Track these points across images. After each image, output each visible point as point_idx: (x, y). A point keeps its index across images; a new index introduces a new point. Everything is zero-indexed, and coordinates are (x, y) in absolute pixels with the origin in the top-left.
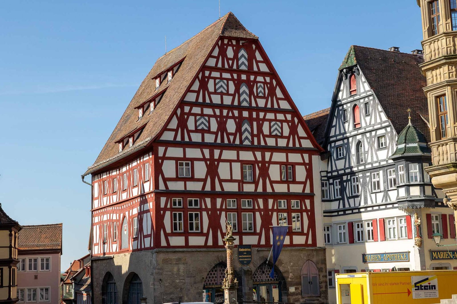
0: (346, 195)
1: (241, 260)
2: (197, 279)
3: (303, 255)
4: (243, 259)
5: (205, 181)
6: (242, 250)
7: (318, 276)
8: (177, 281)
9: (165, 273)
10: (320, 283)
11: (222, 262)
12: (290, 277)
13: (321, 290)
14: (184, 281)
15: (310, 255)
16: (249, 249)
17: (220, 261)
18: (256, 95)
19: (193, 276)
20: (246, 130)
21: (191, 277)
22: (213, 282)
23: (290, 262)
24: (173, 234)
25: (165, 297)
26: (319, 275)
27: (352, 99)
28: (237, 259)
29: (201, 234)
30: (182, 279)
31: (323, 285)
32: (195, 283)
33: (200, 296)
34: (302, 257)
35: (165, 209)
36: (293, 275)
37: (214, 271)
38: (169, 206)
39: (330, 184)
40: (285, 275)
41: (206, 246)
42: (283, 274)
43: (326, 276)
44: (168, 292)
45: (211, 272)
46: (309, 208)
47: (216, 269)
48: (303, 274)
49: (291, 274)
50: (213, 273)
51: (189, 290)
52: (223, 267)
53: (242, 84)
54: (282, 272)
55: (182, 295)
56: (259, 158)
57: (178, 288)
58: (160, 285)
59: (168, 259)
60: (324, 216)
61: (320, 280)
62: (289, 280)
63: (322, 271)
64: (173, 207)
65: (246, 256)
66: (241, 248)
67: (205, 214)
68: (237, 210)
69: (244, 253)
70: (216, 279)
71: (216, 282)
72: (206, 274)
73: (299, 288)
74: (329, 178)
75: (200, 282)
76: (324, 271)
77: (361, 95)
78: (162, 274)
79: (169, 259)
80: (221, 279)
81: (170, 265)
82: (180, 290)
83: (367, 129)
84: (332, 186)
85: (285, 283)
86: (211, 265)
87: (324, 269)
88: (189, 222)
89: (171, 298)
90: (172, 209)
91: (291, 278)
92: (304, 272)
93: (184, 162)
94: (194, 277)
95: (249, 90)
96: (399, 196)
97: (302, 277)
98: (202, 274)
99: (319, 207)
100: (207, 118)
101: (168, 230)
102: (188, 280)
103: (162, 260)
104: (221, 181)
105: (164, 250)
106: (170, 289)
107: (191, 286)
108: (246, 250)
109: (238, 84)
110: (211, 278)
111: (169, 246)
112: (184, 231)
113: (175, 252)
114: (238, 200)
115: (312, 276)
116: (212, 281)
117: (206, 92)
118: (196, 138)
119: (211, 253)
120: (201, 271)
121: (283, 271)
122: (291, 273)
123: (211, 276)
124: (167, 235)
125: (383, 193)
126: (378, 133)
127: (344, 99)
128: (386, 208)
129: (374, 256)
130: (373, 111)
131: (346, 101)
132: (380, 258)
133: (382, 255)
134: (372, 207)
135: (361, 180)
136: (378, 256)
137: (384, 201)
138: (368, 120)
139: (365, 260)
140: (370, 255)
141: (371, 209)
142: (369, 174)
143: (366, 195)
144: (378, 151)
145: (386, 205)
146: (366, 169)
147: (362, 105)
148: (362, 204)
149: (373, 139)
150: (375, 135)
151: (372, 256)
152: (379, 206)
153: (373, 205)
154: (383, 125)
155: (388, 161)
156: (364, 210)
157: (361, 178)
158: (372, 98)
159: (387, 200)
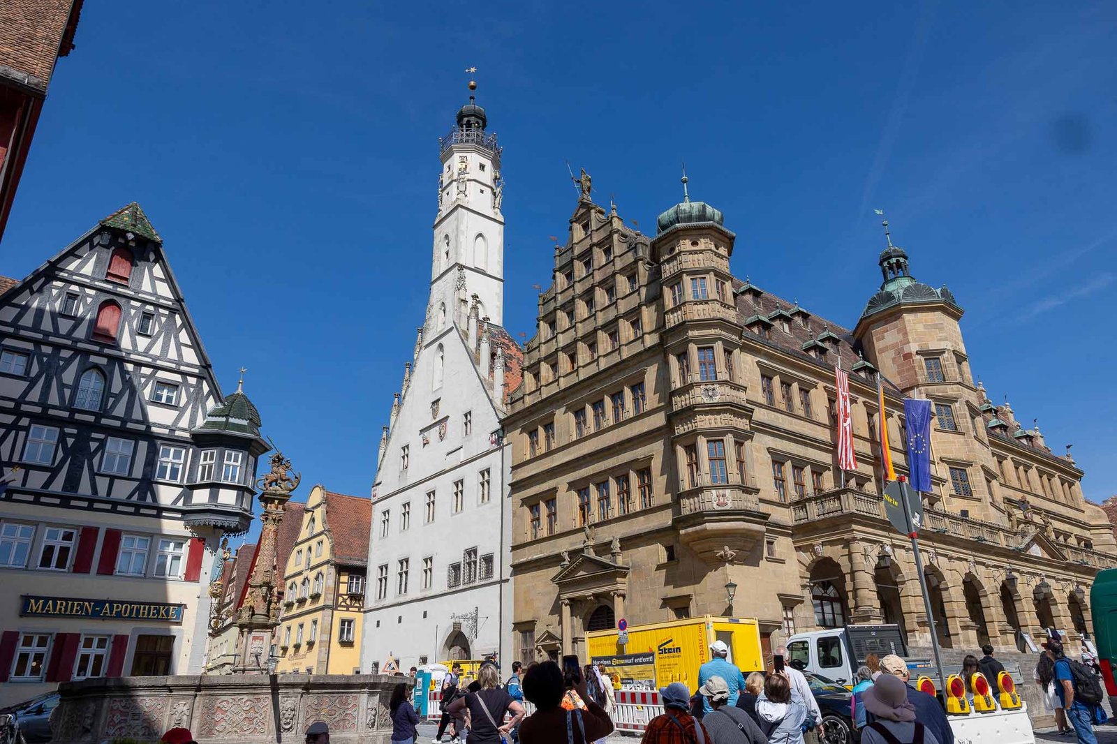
27: (109, 287)
77: (140, 295)
83: (134, 357)
96: (218, 502)
125: (136, 484)
126: (161, 374)
127: (81, 274)
128: (137, 513)
129: (67, 604)
130: (163, 334)
131: (88, 281)
132: (90, 611)
133: (100, 603)
134: (91, 501)
135: (70, 441)
136: (84, 604)
137: (135, 498)
138: (142, 343)
139: (32, 610)
140: (55, 600)
141: (85, 504)
142: (102, 436)
143: (78, 473)
144: (149, 405)
145: (138, 507)
146: (97, 424)
147: (133, 312)
148: (57, 486)
149: (143, 380)
150: (152, 375)
151: (61, 604)
152: (115, 504)
153: (95, 497)
154: (183, 368)
155: (175, 430)
156: (58, 503)
157: (71, 435)
158: (166, 312)
159: (145, 499)
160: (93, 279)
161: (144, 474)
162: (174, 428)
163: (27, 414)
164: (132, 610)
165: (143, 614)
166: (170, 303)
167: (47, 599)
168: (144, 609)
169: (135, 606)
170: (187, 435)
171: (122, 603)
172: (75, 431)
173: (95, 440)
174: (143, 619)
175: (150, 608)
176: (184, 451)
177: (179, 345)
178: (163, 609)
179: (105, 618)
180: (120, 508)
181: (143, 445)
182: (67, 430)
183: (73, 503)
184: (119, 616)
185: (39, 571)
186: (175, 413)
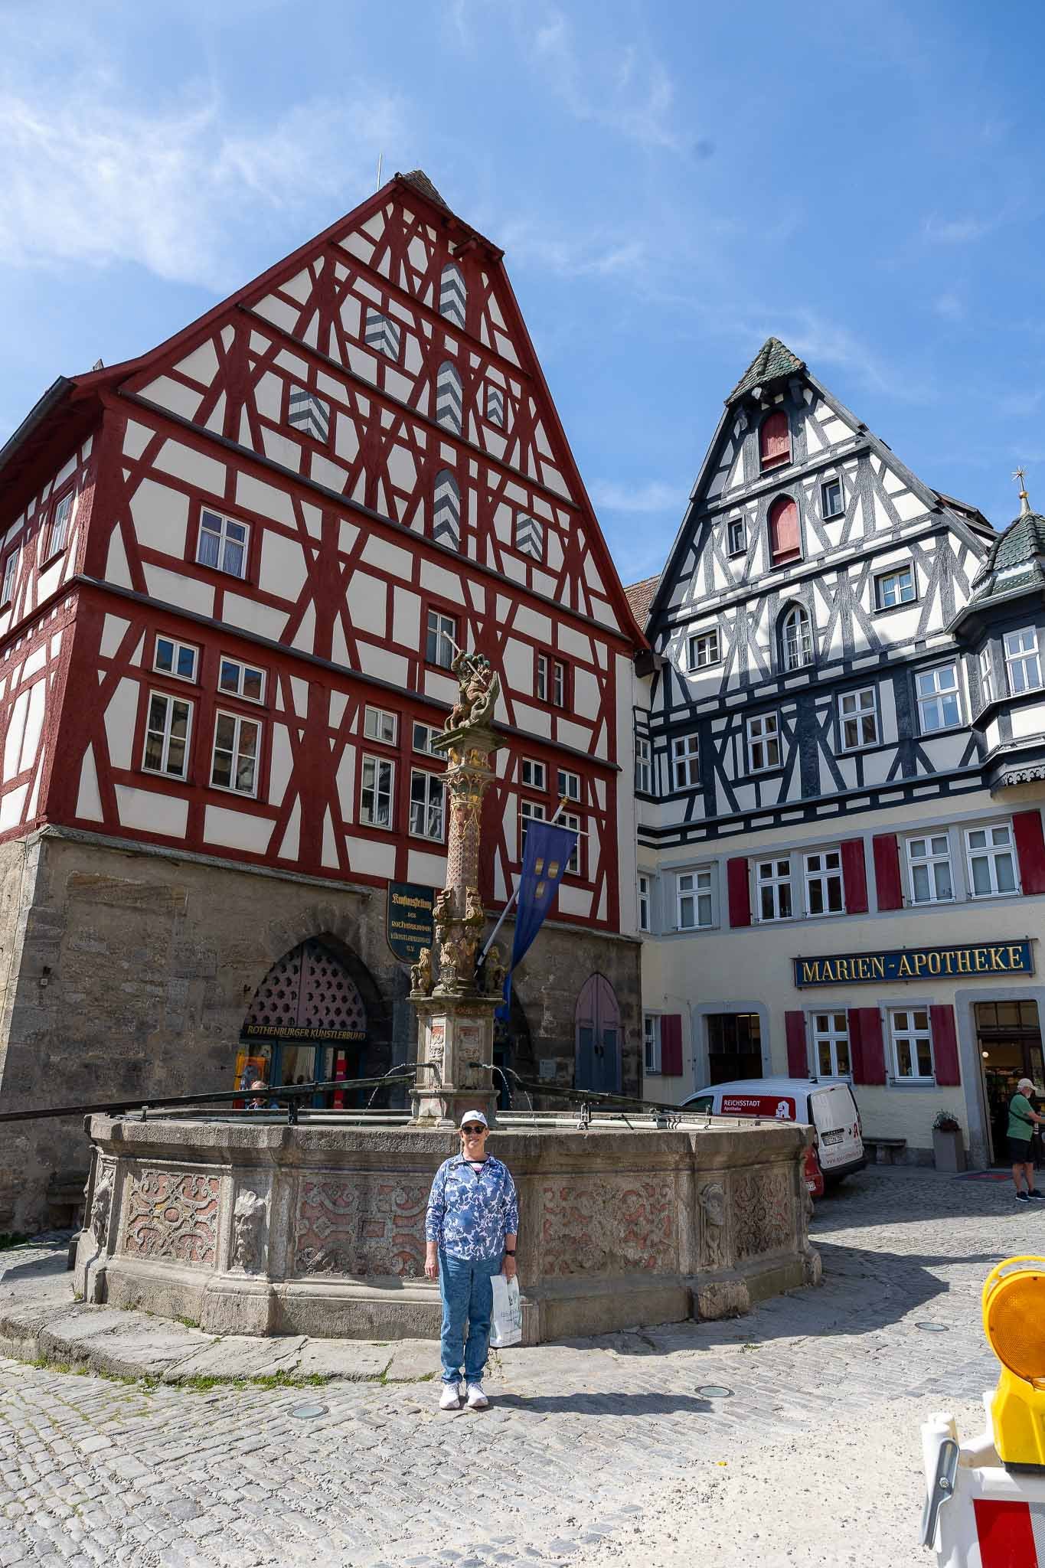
0: (720, 775)
1: (396, 936)
2: (219, 990)
3: (583, 952)
4: (403, 937)
5: (295, 611)
6: (404, 901)
7: (619, 1031)
8: (129, 988)
9: (74, 941)
10: (623, 1056)
11: (328, 934)
12: (544, 1024)
13: (626, 1078)
14: (159, 991)
15: (600, 957)
16: (425, 900)
17: (319, 926)
18: (481, 414)
19: (207, 974)
20: (446, 501)
21: (195, 977)
22: (280, 1012)
23: (549, 972)
24: (138, 779)
25: (55, 1059)
26: (623, 1028)
27: (769, 481)
28: (384, 934)
29: (258, 806)
30: (152, 982)
31: (632, 1061)
32: (209, 1006)
33: (222, 1068)
34: (581, 960)
35: (119, 667)
36: (554, 1017)
37: (289, 967)
38: (136, 660)
39: (655, 751)
40: (531, 1015)
41: (271, 857)
42: (525, 1010)
43: (639, 1034)
44: (78, 1036)
45: (278, 973)
46: (603, 806)
47: (297, 962)
48: (580, 1020)
49: (547, 1016)
50: (282, 977)
51: (179, 1034)
52: (324, 958)
53: (445, 363)
54: (521, 1002)
55: (141, 1055)
56: (480, 606)
57: (127, 1022)
58: (41, 998)
59: (97, 880)
60: (641, 843)
61: (625, 1043)
62: (542, 1033)
63: (629, 1016)
64: (154, 670)
65: (413, 927)
66: (401, 895)
67: (281, 733)
68: (396, 754)
69: (410, 915)
70: (293, 1004)
71: (292, 1013)
72: (261, 972)
73: (567, 1067)
74: (656, 732)
75: (230, 1006)
76: (635, 1014)
77: (809, 464)
78: (57, 945)
79: (106, 880)
80: (312, 1003)
81: (105, 908)
82: (138, 1029)
83: (830, 560)
84: (664, 756)
85: (528, 1044)
86: (287, 940)
87: (635, 1008)
88: (215, 748)
89: (86, 1066)
90: (147, 678)
91: (546, 1030)
92: (584, 1013)
93: (225, 519)
94: (207, 978)
95: (463, 390)
96: (1014, 737)
97: (577, 1027)
98: (245, 973)
99: (631, 814)
100: (326, 407)
101: (121, 757)
102: (178, 989)
103: (71, 878)
104: (353, 635)
105: (89, 836)
106: (89, 1019)
107: (192, 1017)
108: (416, 903)
109: (434, 358)
110: (274, 999)
111: (111, 823)
112: (191, 775)
113: (136, 855)
114: (403, 717)
115: (603, 1027)
116: (275, 1007)
117: (333, 324)
118: (283, 452)
119: (288, 890)
120: (239, 958)
121: (526, 1000)
122: (548, 1009)
123: (275, 989)
124: (108, 777)
125: (894, 752)
126: (879, 563)
127: (734, 488)
128: (909, 799)
129: (849, 963)
130: (860, 499)
131: (743, 491)
132: (882, 970)
133: (892, 956)
134: (841, 800)
135: (792, 723)
136: (870, 961)
137: (899, 776)
138: (834, 530)
139: (807, 978)
140: (832, 959)
141: (835, 808)
142: (828, 699)
143: (813, 765)
144: (875, 619)
145: (908, 788)
146: (815, 684)
147: (809, 494)
148: (795, 794)
149: (855, 586)
150: (865, 571)
151: (841, 964)
152: (874, 793)
153: (843, 793)
154: (905, 533)
155: (924, 641)
156: (802, 816)
157: (790, 715)
158: (855, 463)
159: (914, 771)
160: (747, 485)
161: (902, 733)
162: (921, 639)
163: (736, 709)
164: (943, 961)
165: (964, 965)
166: (853, 445)
167: (822, 960)
168: (963, 956)
169: (948, 954)
170: (948, 639)
171: (926, 951)
172: (793, 707)
173: (822, 708)
174: (965, 975)
175: (972, 955)
176: (955, 668)
177: (888, 500)
178: (996, 952)
179: (906, 979)
180: (883, 799)
181: (887, 687)
182: (785, 709)
183: (820, 810)
184: (925, 974)
185: (810, 919)
186: (915, 613)
